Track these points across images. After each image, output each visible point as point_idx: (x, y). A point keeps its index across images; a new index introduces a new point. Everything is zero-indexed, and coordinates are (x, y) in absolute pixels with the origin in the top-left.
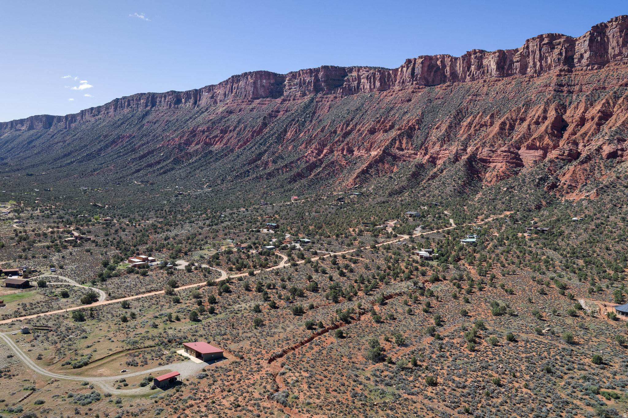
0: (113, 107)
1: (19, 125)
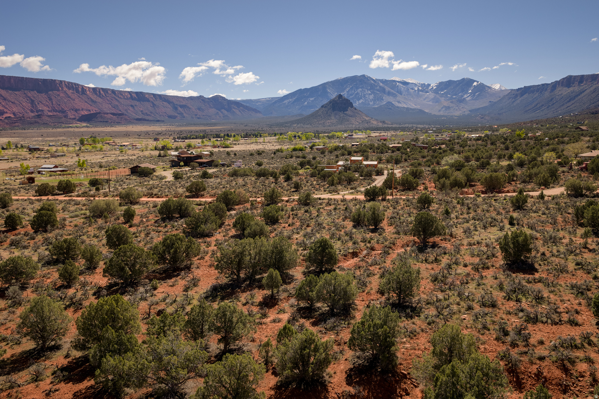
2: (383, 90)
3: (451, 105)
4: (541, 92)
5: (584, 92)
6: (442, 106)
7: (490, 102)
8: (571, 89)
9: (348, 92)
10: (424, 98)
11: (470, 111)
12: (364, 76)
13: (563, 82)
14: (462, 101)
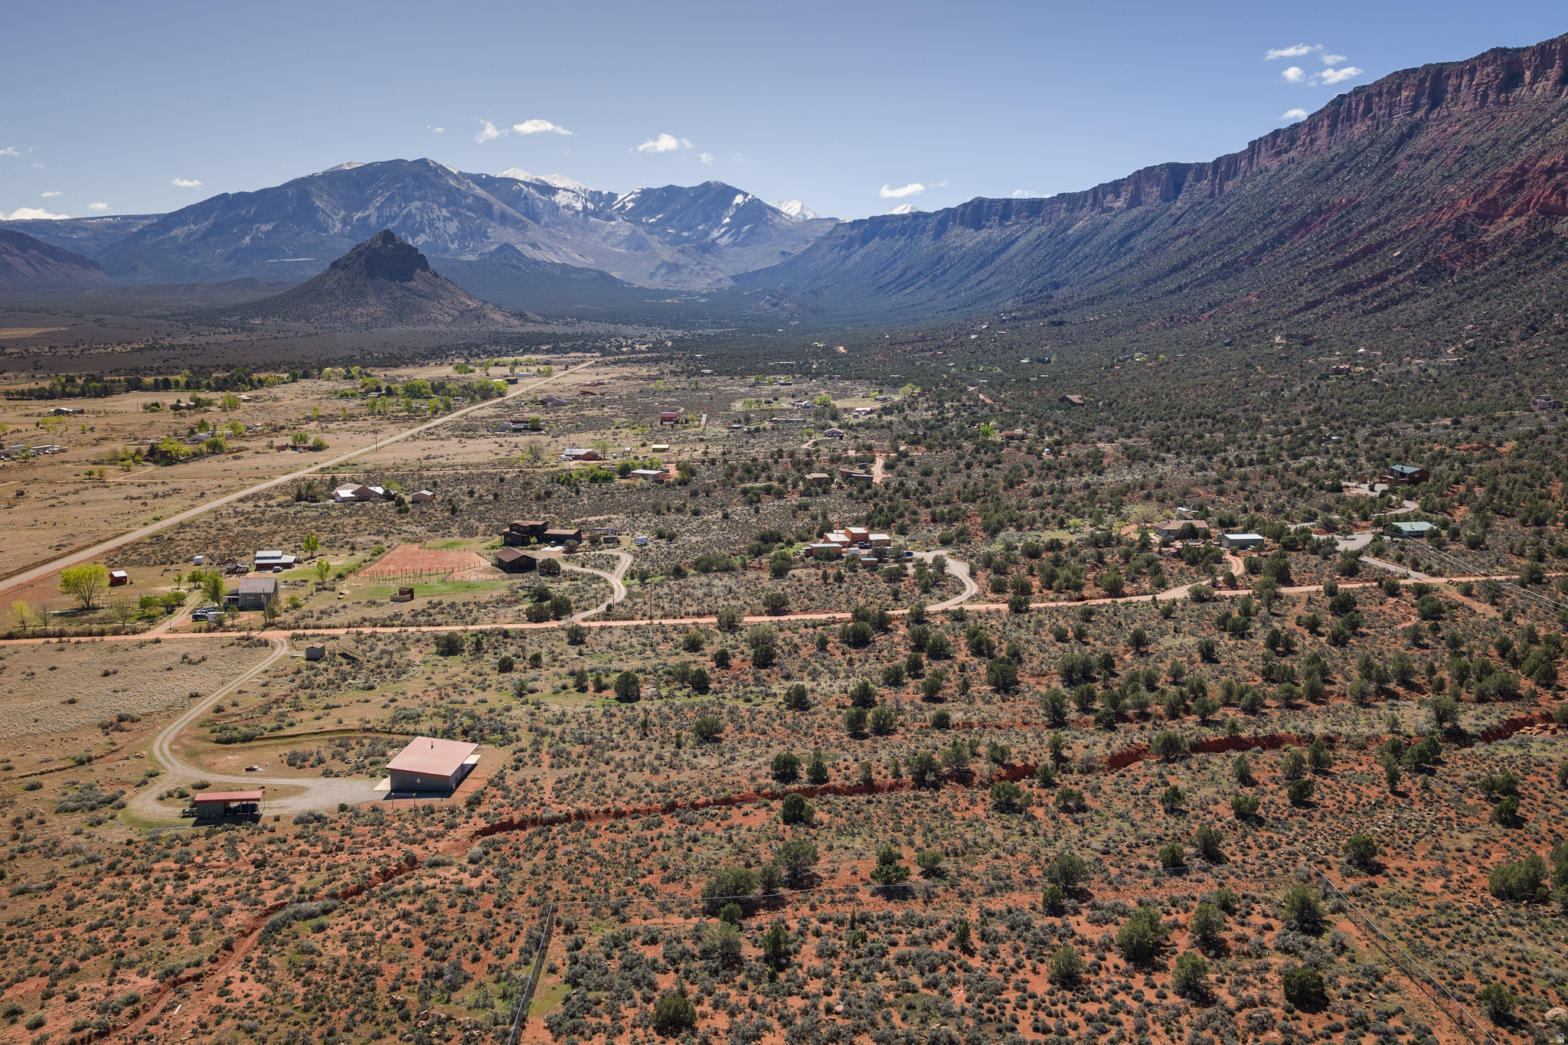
0: (1326, 123)
1: (1110, 197)
2: (486, 209)
3: (682, 260)
4: (911, 237)
5: (1013, 242)
6: (659, 262)
7: (783, 253)
8: (984, 233)
9: (379, 209)
10: (604, 234)
11: (733, 278)
12: (423, 162)
13: (963, 214)
14: (708, 248)
